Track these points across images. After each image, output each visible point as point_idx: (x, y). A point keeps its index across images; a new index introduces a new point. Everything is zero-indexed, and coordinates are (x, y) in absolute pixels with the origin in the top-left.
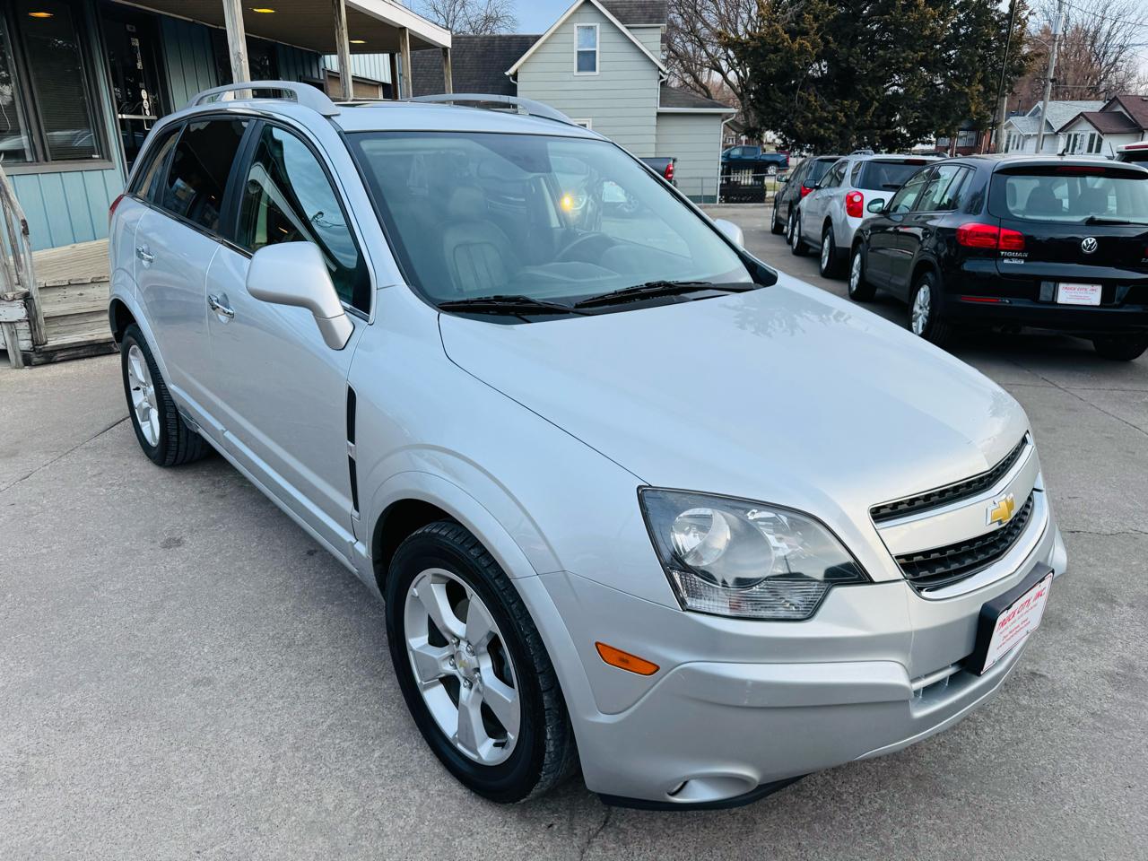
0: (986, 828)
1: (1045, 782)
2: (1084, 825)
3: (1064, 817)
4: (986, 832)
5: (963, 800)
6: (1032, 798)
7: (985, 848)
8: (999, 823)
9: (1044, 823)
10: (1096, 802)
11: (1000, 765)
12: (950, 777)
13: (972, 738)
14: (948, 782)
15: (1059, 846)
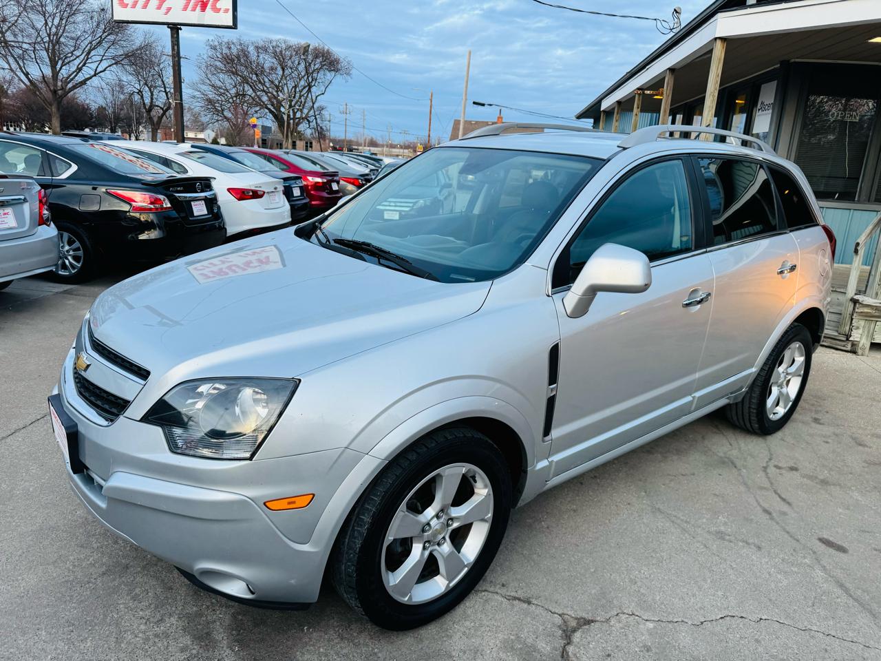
0: (66, 581)
1: (72, 634)
2: (24, 634)
3: (38, 626)
4: (63, 580)
5: (94, 581)
6: (66, 617)
7: (55, 575)
8: (63, 589)
9: (44, 612)
10: (32, 654)
11: (106, 616)
12: (116, 583)
13: (141, 613)
14: (114, 580)
15: (24, 610)
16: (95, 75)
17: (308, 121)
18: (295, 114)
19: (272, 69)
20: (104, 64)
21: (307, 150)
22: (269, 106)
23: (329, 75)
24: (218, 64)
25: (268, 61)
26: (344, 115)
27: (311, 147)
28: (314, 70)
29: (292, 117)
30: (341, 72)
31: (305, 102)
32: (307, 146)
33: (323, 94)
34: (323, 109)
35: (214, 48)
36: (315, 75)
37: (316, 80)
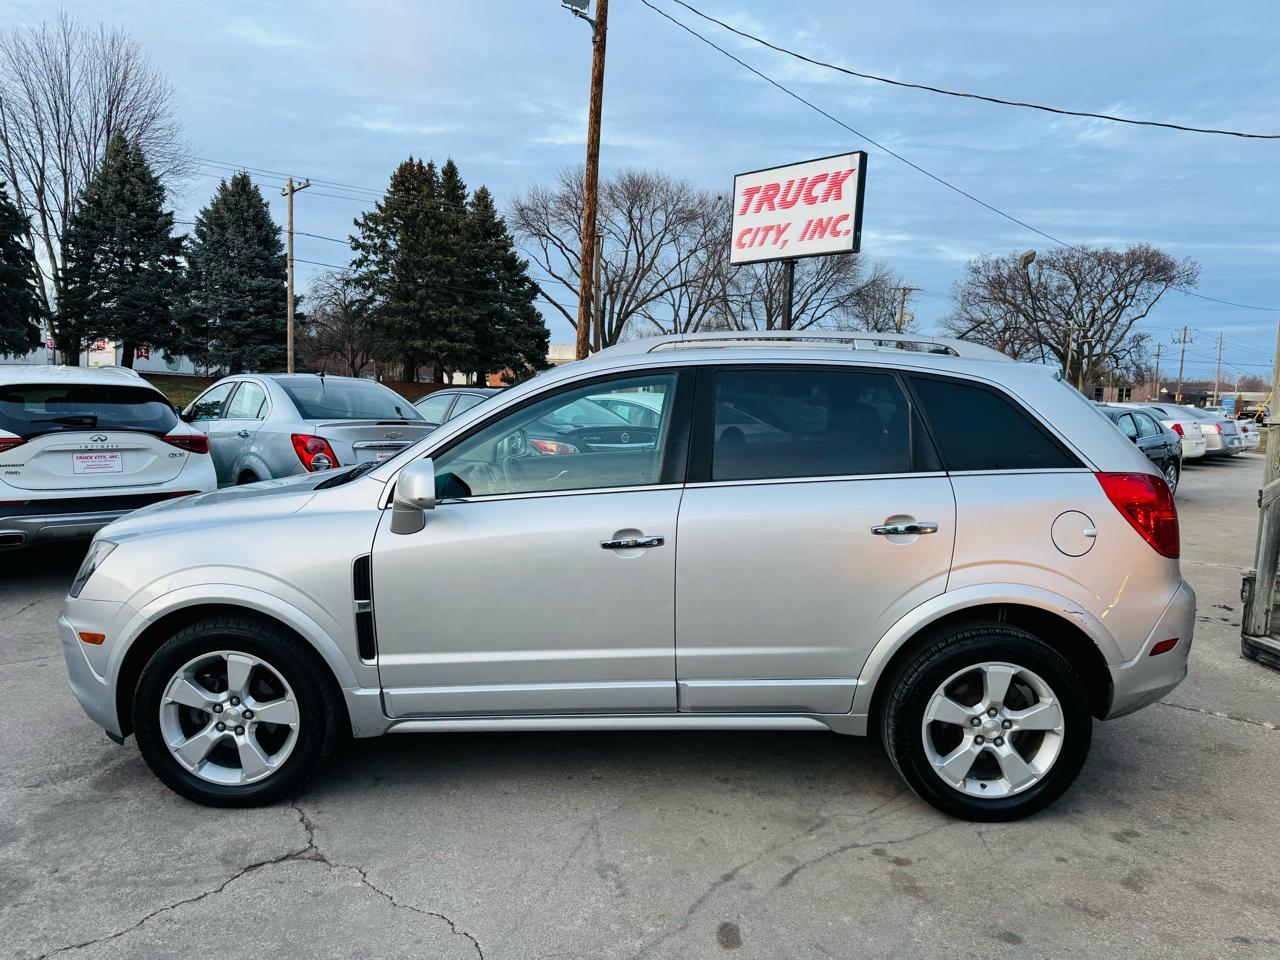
16: (811, 323)
17: (1115, 356)
18: (1091, 348)
19: (1060, 288)
20: (824, 308)
21: (1120, 401)
22: (1051, 341)
23: (1157, 288)
24: (981, 291)
25: (1055, 279)
26: (1180, 346)
27: (1128, 396)
28: (1131, 282)
29: (1086, 353)
30: (1176, 281)
31: (1110, 331)
32: (1120, 395)
33: (1143, 316)
34: (1143, 338)
35: (976, 271)
36: (1131, 290)
37: (1133, 296)
